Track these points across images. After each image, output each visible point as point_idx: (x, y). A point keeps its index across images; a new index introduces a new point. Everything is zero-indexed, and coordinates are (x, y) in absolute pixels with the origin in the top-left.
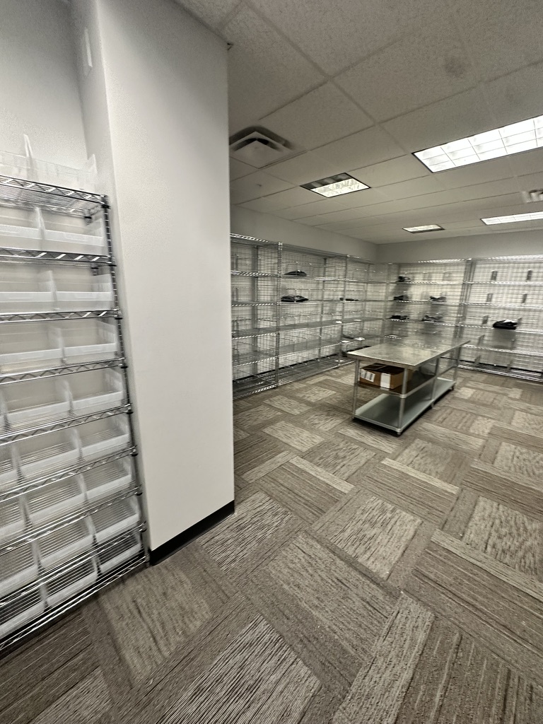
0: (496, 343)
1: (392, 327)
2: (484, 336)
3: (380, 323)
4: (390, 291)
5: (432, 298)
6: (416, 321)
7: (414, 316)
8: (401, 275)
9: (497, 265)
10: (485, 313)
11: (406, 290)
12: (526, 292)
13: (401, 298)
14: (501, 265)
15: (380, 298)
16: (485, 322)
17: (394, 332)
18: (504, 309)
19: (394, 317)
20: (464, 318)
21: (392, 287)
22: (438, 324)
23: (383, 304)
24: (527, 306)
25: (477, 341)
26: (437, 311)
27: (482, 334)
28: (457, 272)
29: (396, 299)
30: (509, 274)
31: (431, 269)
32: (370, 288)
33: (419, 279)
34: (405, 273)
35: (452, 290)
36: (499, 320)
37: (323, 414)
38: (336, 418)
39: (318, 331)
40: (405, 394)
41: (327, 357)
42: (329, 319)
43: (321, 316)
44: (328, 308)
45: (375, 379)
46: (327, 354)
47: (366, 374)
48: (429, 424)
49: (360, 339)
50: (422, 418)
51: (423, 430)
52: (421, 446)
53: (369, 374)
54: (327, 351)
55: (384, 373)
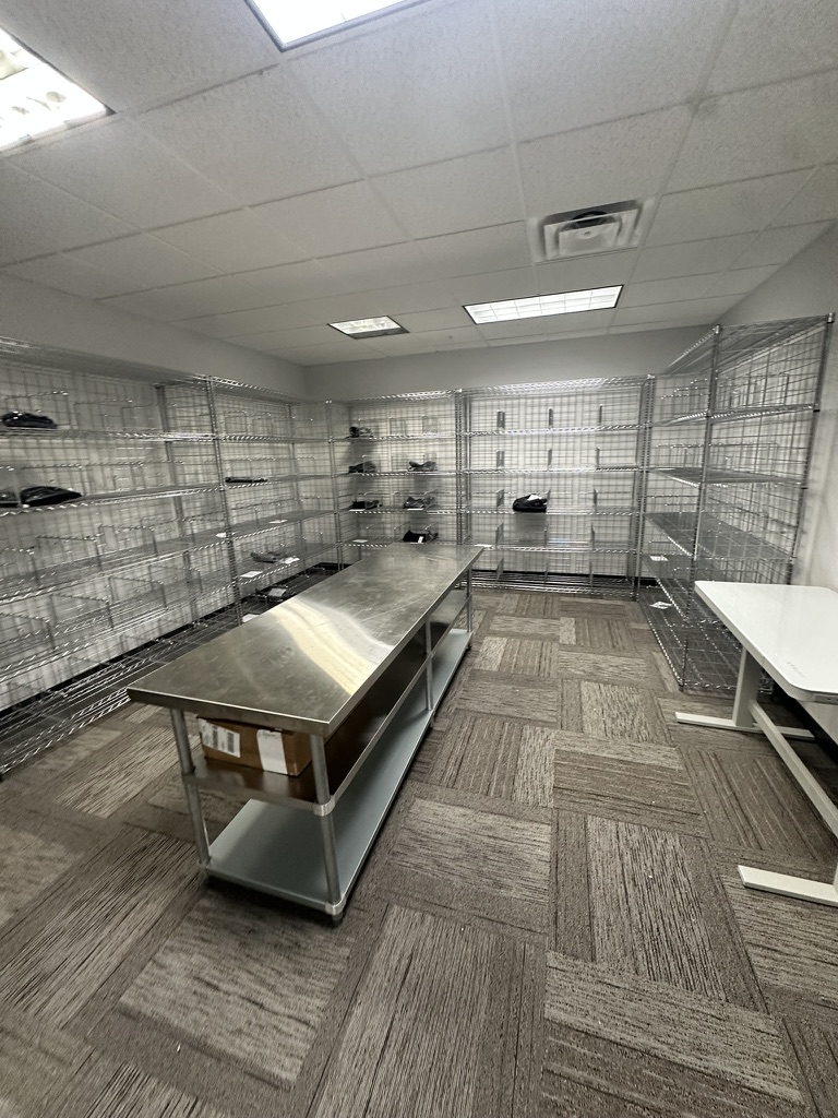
0: (521, 536)
1: (357, 523)
2: (502, 526)
3: (331, 519)
4: (338, 455)
5: (415, 466)
6: (393, 509)
7: (388, 501)
8: (355, 425)
9: (502, 402)
10: (498, 486)
11: (369, 452)
12: (549, 446)
13: (359, 468)
14: (509, 402)
15: (320, 471)
16: (500, 501)
17: (363, 533)
18: (524, 476)
19: (357, 505)
20: (469, 496)
21: (341, 450)
22: (430, 512)
23: (329, 481)
24: (555, 469)
25: (494, 535)
26: (426, 489)
27: (500, 522)
28: (445, 416)
29: (352, 469)
30: (522, 416)
31: (404, 412)
32: (300, 451)
33: (385, 430)
34: (361, 420)
35: (443, 448)
36: (520, 496)
37: (106, 886)
38: (151, 890)
39: (179, 562)
40: (327, 800)
41: (219, 611)
42: (208, 527)
43: (181, 524)
44: (198, 504)
45: (242, 750)
46: (220, 606)
47: (215, 735)
48: (427, 804)
49: (289, 561)
50: (409, 783)
51: (412, 843)
52: (402, 956)
53: (223, 733)
54: (217, 599)
55: (260, 732)
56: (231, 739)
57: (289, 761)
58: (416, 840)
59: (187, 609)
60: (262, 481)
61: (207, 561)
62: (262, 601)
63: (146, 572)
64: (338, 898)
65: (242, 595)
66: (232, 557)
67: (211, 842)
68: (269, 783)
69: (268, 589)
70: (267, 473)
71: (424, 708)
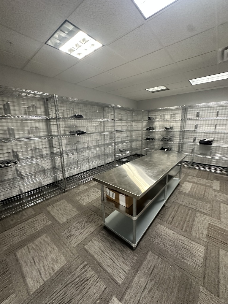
0: (201, 152)
1: (147, 143)
2: (194, 148)
3: (140, 142)
4: (144, 125)
5: (166, 128)
6: (158, 140)
7: (157, 138)
8: (150, 117)
9: (199, 109)
10: (194, 135)
11: (153, 124)
12: (216, 123)
13: (149, 129)
14: (201, 109)
15: (139, 129)
16: (194, 140)
17: (148, 146)
18: (204, 133)
19: (148, 139)
20: (183, 138)
21: (145, 123)
22: (170, 142)
23: (141, 132)
24: (217, 131)
25: (191, 151)
26: (169, 135)
27: (194, 147)
28: (178, 114)
29: (147, 129)
30: (206, 114)
31: (165, 113)
32: (134, 124)
33: (158, 118)
34: (151, 115)
35: (176, 123)
36: (202, 139)
37: (84, 220)
38: (92, 225)
39: (103, 150)
40: (135, 216)
41: (110, 163)
42: (110, 142)
43: (104, 140)
44: (108, 136)
45: (115, 198)
46: (110, 161)
47: (110, 192)
48: (162, 226)
49: (128, 152)
50: (157, 219)
51: (156, 236)
52: (151, 265)
53: (111, 192)
54: (110, 160)
55: (120, 194)
56: (113, 194)
57: (126, 204)
58: (158, 235)
59: (103, 161)
60: (124, 131)
61: (109, 150)
62: (120, 162)
63: (96, 151)
64: (135, 243)
65: (116, 160)
66: (115, 150)
67: (106, 218)
68: (121, 208)
69: (122, 159)
70: (124, 129)
71: (163, 199)
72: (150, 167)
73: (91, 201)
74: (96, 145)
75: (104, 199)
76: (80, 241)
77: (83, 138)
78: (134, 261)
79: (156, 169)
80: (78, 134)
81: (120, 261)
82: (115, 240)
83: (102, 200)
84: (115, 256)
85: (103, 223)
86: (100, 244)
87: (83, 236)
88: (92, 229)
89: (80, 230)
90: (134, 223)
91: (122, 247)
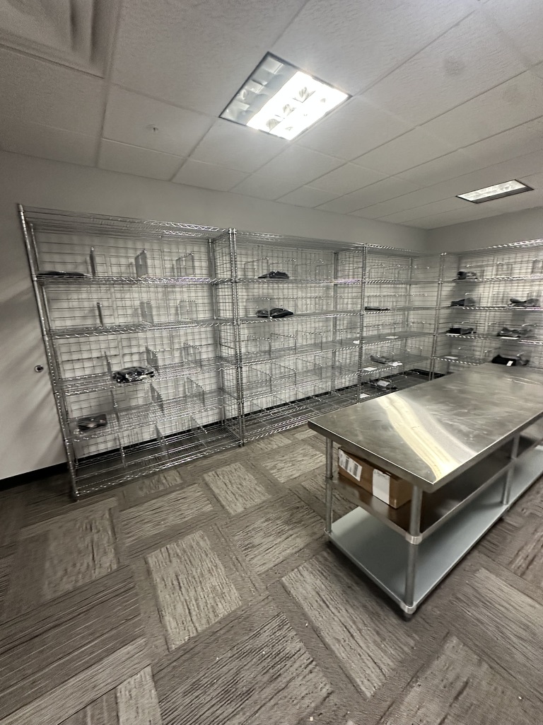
1: (450, 344)
3: (430, 339)
4: (444, 293)
5: (516, 302)
6: (486, 336)
7: (482, 329)
8: (462, 270)
11: (471, 291)
13: (461, 303)
15: (428, 304)
17: (454, 351)
19: (453, 331)
21: (447, 289)
22: (523, 341)
23: (433, 312)
26: (524, 321)
29: (454, 304)
31: (511, 258)
32: (414, 290)
33: (490, 273)
34: (469, 267)
37: (280, 518)
38: (299, 531)
39: (330, 355)
40: (416, 535)
41: (347, 388)
42: (349, 336)
43: (335, 333)
44: (345, 322)
45: (362, 477)
46: (347, 384)
47: (347, 462)
48: (493, 577)
49: (395, 364)
50: (475, 553)
51: (475, 600)
53: (352, 463)
54: (346, 380)
55: (376, 471)
56: (356, 468)
57: (391, 497)
58: (480, 600)
59: (330, 383)
60: (387, 310)
61: (345, 356)
62: (373, 387)
63: (313, 358)
64: (411, 604)
65: (362, 381)
66: (360, 356)
67: (333, 522)
68: (374, 502)
69: (377, 380)
70: (389, 305)
72: (463, 407)
73: (297, 475)
74: (315, 345)
75: (331, 477)
76: (272, 565)
77: (285, 326)
78: (406, 649)
79: (483, 414)
80: (274, 317)
81: (367, 637)
82: (357, 583)
83: (328, 476)
84: (354, 622)
85: (327, 533)
86: (318, 582)
87: (277, 552)
88: (300, 543)
89: (271, 538)
90: (412, 551)
91: (372, 604)
